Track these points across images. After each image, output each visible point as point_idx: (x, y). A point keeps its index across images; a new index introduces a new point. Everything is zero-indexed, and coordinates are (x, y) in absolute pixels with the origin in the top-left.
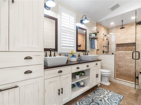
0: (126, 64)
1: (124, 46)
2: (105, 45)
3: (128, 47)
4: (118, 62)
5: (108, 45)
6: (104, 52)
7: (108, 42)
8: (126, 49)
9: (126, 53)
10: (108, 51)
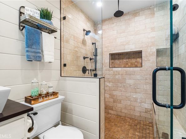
0: (127, 95)
1: (123, 59)
2: (90, 56)
3: (130, 60)
4: (114, 92)
5: (96, 55)
6: (84, 70)
7: (96, 50)
8: (127, 64)
9: (126, 72)
10: (96, 69)
